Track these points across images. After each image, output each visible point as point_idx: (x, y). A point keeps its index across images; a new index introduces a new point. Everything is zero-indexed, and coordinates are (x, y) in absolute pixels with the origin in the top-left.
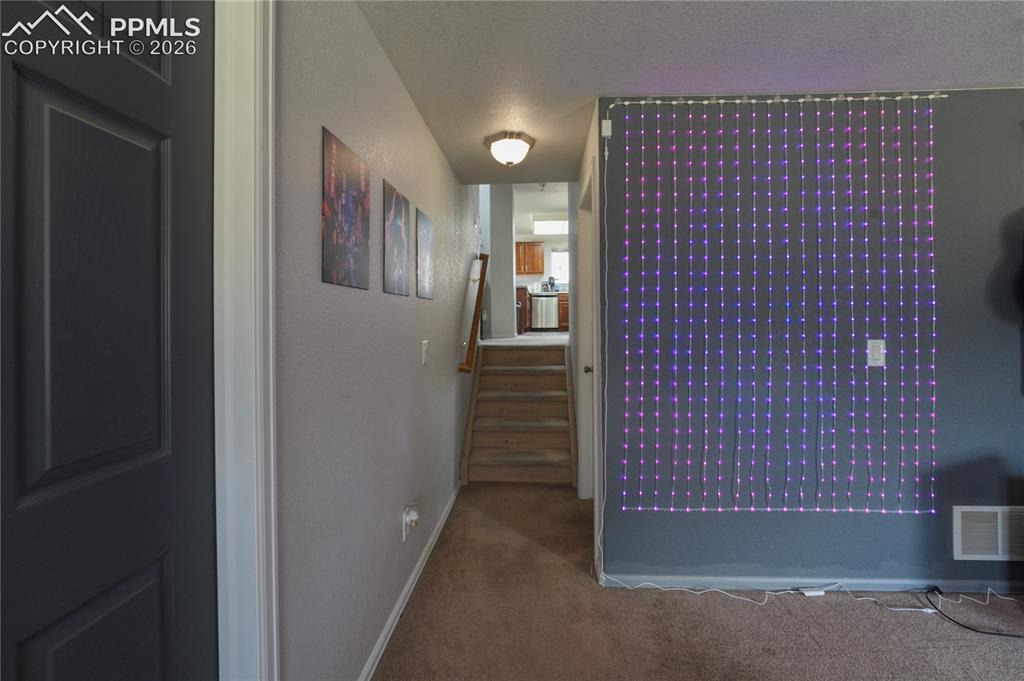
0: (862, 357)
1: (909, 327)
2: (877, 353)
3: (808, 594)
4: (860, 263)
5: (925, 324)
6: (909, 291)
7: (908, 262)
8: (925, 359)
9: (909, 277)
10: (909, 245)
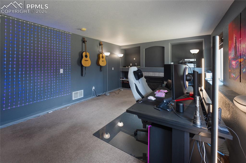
0: (59, 72)
1: (66, 67)
2: (62, 71)
3: (49, 113)
4: (59, 57)
5: (69, 66)
6: (67, 61)
7: (67, 57)
8: (69, 72)
9: (67, 60)
10: (67, 55)
